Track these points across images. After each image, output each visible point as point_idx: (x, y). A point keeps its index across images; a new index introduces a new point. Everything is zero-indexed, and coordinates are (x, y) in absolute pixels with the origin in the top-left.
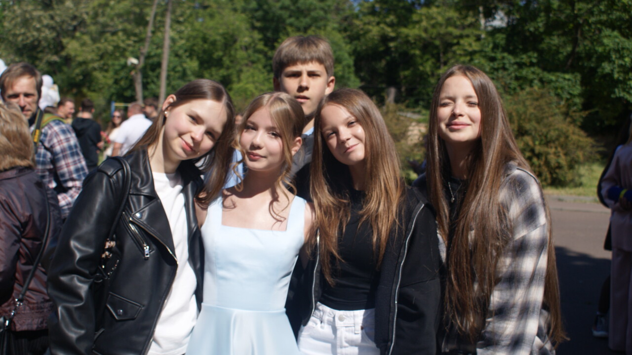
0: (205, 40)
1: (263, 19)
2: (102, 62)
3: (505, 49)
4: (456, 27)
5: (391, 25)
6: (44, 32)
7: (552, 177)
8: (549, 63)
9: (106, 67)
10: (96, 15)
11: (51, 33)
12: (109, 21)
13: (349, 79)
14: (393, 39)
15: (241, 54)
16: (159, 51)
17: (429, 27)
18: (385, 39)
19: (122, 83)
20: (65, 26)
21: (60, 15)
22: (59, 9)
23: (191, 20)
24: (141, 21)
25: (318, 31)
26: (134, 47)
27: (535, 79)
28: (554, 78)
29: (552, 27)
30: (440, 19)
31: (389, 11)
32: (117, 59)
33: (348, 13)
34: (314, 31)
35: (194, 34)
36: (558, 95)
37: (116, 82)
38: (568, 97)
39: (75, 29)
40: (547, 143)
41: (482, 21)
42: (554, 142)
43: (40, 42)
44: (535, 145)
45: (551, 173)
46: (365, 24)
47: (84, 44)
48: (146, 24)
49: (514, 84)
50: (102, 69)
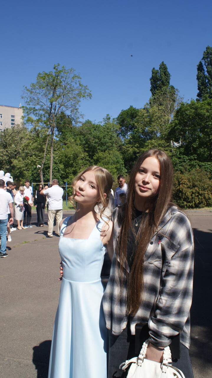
0: (66, 157)
1: (88, 147)
2: (27, 167)
3: (184, 154)
4: (162, 147)
5: (137, 147)
6: (4, 157)
7: (207, 202)
8: (201, 158)
9: (29, 169)
10: (24, 150)
11: (7, 157)
12: (29, 152)
13: (122, 169)
14: (138, 153)
15: (80, 161)
16: (49, 162)
17: (152, 147)
18: (135, 153)
19: (35, 175)
20: (12, 155)
21: (10, 150)
22: (9, 148)
23: (60, 149)
24: (42, 150)
25: (109, 151)
26: (39, 161)
27: (197, 165)
28: (204, 164)
29: (201, 145)
30: (156, 144)
31: (135, 142)
32: (32, 166)
33: (120, 143)
34: (108, 151)
35: (62, 155)
36: (206, 170)
37: (32, 175)
38: (210, 171)
39: (16, 155)
40: (204, 190)
41: (172, 144)
42: (207, 189)
43: (3, 161)
44: (199, 190)
45: (206, 201)
46: (127, 148)
47: (20, 161)
48: (44, 152)
49: (188, 167)
50: (27, 170)
